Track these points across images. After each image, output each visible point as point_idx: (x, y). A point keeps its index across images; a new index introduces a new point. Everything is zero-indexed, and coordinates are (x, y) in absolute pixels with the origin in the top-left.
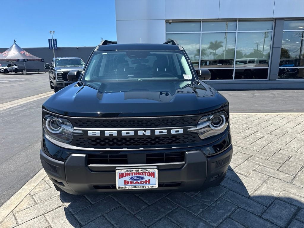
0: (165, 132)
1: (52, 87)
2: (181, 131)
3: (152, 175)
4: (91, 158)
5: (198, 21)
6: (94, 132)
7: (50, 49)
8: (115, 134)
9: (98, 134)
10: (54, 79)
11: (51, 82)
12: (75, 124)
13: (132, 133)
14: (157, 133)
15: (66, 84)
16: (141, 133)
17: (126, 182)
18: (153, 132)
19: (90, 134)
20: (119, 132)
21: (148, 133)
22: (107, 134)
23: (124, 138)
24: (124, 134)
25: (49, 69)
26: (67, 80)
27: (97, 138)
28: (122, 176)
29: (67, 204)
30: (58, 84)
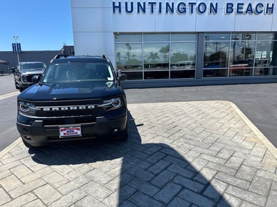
0: (84, 107)
1: (17, 88)
2: (93, 107)
3: (78, 129)
4: (45, 122)
5: (140, 33)
6: (46, 109)
7: (14, 53)
8: (58, 109)
9: (49, 109)
10: (20, 80)
11: (16, 83)
12: (37, 105)
13: (67, 109)
14: (80, 108)
15: (30, 85)
16: (71, 108)
17: (65, 134)
18: (78, 107)
19: (45, 110)
20: (60, 108)
21: (76, 108)
22: (53, 109)
23: (63, 111)
24: (62, 109)
25: (14, 71)
26: (31, 82)
27: (48, 112)
28: (62, 130)
29: (33, 155)
30: (23, 85)
